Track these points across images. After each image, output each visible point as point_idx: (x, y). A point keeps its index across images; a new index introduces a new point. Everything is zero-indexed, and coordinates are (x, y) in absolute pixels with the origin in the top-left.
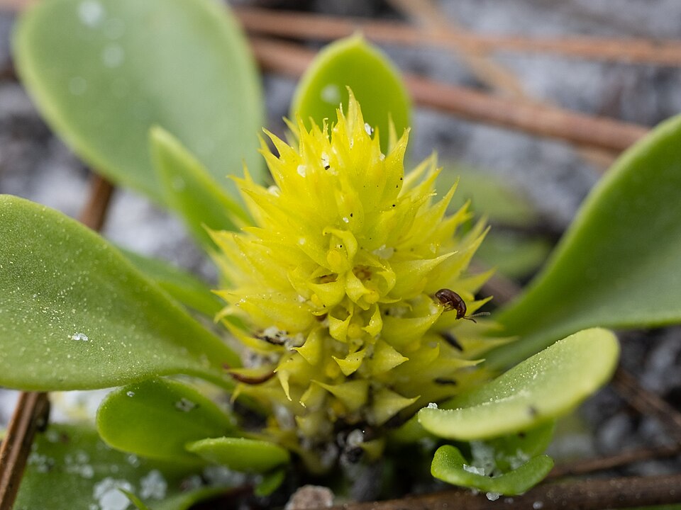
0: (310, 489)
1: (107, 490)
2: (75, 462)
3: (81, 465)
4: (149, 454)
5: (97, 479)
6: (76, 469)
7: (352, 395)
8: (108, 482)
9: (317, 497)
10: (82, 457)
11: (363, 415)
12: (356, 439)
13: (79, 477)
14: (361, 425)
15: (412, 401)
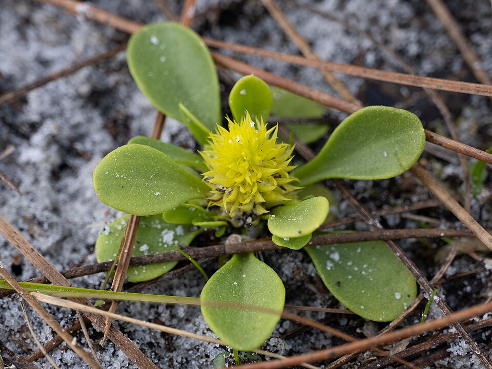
0: (234, 235)
1: (166, 233)
2: (155, 223)
3: (157, 224)
4: (179, 222)
5: (162, 229)
6: (155, 226)
7: (248, 208)
8: (166, 230)
9: (236, 238)
10: (157, 222)
11: (252, 211)
12: (249, 220)
13: (156, 228)
14: (251, 215)
15: (267, 212)
